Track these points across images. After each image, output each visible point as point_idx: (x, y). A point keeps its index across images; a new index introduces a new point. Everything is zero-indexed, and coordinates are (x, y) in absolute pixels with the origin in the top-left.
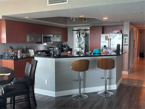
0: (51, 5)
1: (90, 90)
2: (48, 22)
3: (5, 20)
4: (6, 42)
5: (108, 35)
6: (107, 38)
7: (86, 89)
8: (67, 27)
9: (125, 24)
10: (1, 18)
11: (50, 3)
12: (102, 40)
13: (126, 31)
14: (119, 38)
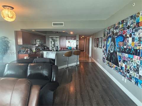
0: (54, 26)
1: (70, 65)
2: (43, 34)
3: (22, 31)
4: (22, 44)
5: (70, 40)
6: (69, 42)
7: (68, 65)
8: (46, 35)
9: (77, 35)
10: (20, 30)
11: (53, 25)
12: (67, 43)
13: (78, 39)
14: (75, 42)
